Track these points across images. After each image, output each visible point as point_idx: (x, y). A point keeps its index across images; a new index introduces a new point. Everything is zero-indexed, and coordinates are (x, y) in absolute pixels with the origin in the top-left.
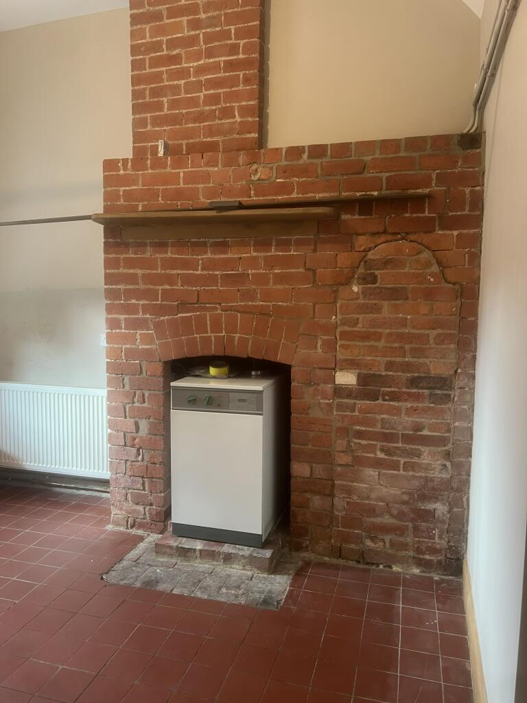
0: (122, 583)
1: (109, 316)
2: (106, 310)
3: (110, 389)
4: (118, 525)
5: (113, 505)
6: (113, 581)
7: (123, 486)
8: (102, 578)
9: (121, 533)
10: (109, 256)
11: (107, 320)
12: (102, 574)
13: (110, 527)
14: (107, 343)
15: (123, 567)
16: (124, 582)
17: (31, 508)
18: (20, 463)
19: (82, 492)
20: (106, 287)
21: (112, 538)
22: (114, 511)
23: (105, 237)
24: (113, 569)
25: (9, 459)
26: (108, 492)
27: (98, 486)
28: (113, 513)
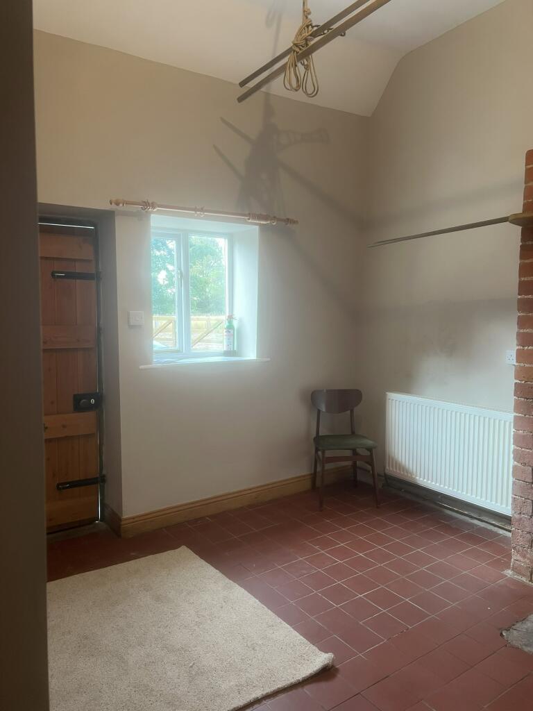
0: (527, 649)
1: (522, 331)
2: (518, 324)
3: (517, 415)
4: (519, 573)
5: (514, 548)
6: (515, 643)
7: (528, 529)
8: (501, 634)
9: (524, 585)
10: (527, 261)
11: (519, 334)
12: (501, 629)
13: (509, 573)
14: (517, 362)
15: (527, 629)
16: (529, 649)
17: (423, 526)
18: (414, 476)
19: (476, 522)
20: (519, 297)
21: (512, 587)
22: (515, 556)
23: (522, 240)
24: (514, 627)
25: (403, 471)
26: (510, 531)
27: (495, 519)
28: (514, 557)
